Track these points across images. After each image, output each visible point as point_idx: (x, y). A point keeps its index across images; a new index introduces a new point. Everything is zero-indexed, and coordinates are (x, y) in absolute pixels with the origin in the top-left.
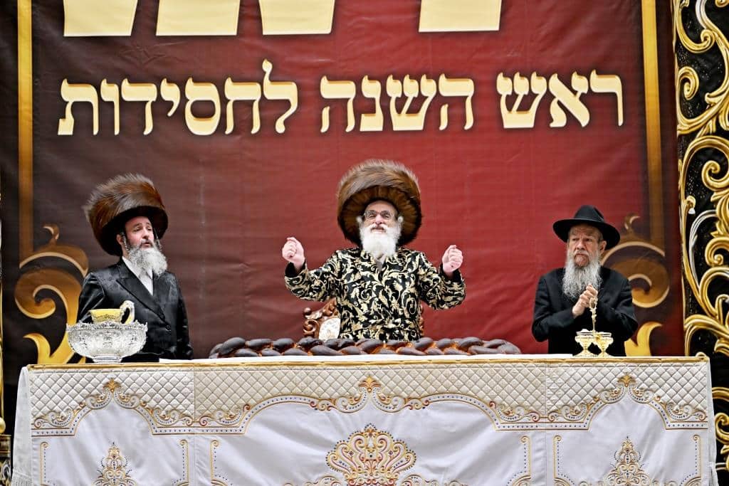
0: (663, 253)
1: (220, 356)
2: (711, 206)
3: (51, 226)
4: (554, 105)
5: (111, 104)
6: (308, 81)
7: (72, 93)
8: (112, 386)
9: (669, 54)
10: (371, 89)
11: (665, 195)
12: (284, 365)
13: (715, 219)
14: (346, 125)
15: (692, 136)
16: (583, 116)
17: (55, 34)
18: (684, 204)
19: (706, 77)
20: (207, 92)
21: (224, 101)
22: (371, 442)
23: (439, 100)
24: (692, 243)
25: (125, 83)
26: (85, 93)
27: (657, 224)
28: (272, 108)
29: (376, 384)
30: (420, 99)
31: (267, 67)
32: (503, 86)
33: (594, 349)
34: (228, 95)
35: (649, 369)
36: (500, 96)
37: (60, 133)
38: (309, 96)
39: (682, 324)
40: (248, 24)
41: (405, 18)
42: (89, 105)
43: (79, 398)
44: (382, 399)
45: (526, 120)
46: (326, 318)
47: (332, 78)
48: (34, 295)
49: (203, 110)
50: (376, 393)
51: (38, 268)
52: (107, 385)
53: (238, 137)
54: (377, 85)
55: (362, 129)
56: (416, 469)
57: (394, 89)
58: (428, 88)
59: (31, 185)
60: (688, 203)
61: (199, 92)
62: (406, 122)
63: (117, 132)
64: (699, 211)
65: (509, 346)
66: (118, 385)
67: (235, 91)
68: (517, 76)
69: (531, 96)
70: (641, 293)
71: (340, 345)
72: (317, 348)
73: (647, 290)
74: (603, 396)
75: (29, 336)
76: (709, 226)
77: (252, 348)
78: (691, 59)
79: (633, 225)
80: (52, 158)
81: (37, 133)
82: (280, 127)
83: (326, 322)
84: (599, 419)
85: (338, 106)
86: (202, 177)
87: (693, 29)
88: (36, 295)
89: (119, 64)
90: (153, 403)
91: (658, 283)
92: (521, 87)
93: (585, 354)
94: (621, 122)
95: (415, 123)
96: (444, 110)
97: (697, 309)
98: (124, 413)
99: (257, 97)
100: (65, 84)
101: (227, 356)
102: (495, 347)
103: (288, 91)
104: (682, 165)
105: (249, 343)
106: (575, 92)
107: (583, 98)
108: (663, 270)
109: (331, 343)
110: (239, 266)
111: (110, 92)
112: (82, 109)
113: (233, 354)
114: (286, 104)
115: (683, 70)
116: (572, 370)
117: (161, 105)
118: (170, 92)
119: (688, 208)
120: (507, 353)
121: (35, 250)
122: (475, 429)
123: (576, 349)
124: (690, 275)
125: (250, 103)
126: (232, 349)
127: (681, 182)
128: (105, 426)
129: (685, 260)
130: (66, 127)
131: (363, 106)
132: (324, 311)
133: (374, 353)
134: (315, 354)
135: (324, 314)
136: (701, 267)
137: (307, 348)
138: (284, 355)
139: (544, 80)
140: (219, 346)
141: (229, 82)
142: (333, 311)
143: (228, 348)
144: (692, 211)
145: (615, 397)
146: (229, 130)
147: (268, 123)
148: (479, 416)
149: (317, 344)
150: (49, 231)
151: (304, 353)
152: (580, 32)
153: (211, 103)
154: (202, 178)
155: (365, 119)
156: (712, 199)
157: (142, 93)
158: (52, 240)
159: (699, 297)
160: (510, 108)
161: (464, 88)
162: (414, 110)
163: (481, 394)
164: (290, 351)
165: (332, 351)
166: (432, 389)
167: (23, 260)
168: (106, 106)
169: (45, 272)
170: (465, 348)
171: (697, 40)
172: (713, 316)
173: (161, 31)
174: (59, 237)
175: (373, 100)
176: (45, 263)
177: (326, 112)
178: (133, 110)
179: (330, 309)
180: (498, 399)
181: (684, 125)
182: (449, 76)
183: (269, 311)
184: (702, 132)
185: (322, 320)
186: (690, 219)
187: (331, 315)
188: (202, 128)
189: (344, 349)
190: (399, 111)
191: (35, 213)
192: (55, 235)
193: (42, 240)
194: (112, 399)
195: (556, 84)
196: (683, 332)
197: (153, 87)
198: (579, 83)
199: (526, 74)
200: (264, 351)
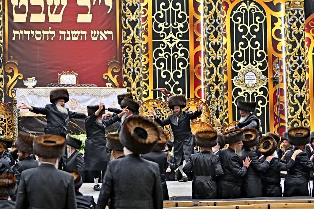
0: (119, 63)
1: (49, 86)
2: (128, 56)
3: (11, 56)
4: (101, 36)
5: (22, 34)
6: (57, 31)
7: (15, 32)
8: (32, 91)
9: (121, 28)
10: (68, 33)
11: (120, 53)
13: (128, 58)
14: (64, 39)
15: (125, 44)
16: (106, 38)
17: (12, 21)
18: (123, 55)
19: (127, 33)
20: (39, 32)
21: (42, 34)
22: (73, 101)
23: (80, 35)
24: (124, 62)
25: (24, 31)
26: (17, 32)
27: (118, 58)
28: (51, 35)
29: (74, 92)
30: (77, 34)
31: (50, 28)
32: (92, 32)
33: (109, 86)
34: (43, 33)
35: (117, 90)
36: (91, 34)
38: (58, 33)
39: (122, 76)
40: (47, 20)
41: (75, 20)
42: (18, 34)
43: (27, 93)
44: (75, 94)
45: (96, 39)
47: (61, 30)
48: (8, 68)
49: (39, 36)
50: (74, 93)
52: (31, 91)
53: (45, 41)
54: (69, 32)
55: (67, 40)
56: (80, 105)
57: (72, 32)
58: (79, 33)
59: (8, 49)
60: (124, 55)
61: (38, 32)
62: (75, 39)
63: (23, 39)
64: (126, 57)
65: (95, 85)
66: (33, 91)
67: (45, 32)
68: (94, 31)
69: (97, 34)
70: (115, 70)
72: (65, 85)
73: (116, 69)
74: (110, 94)
75: (7, 76)
76: (127, 59)
78: (125, 30)
79: (114, 58)
80: (12, 44)
82: (52, 39)
84: (109, 98)
85: (63, 35)
86: (38, 48)
87: (126, 25)
89: (24, 27)
90: (39, 94)
91: (118, 68)
92: (95, 32)
93: (107, 87)
94: (112, 39)
95: (76, 39)
96: (81, 37)
97: (125, 74)
98: (34, 96)
99: (48, 34)
100: (14, 30)
102: (93, 85)
103: (53, 33)
104: (123, 48)
106: (104, 34)
107: (106, 35)
108: (119, 66)
110: (45, 64)
111: (22, 32)
112: (17, 35)
114: (53, 35)
115: (124, 32)
116: (105, 90)
117: (31, 35)
118: (33, 32)
119: (124, 56)
120: (95, 87)
121: (8, 60)
122: (90, 99)
123: (106, 86)
124: (124, 68)
125: (47, 35)
127: (123, 51)
128: (31, 98)
129: (123, 65)
130: (14, 38)
131: (67, 36)
136: (126, 67)
139: (99, 32)
140: (49, 84)
141: (43, 31)
144: (124, 57)
145: (112, 94)
146: (43, 39)
147: (50, 38)
148: (90, 97)
152: (105, 23)
153: (40, 34)
155: (67, 38)
156: (128, 55)
157: (28, 32)
159: (125, 72)
160: (93, 36)
161: (85, 33)
162: (76, 36)
163: (91, 93)
166: (83, 93)
167: (6, 62)
168: (21, 35)
169: (10, 64)
170: (88, 86)
171: (126, 27)
172: (127, 75)
173: (31, 21)
175: (69, 35)
177: (60, 36)
178: (26, 35)
180: (94, 94)
181: (123, 41)
182: (82, 30)
183: (50, 72)
184: (127, 43)
186: (124, 58)
188: (38, 39)
190: (73, 36)
191: (9, 54)
192: (12, 58)
193: (10, 59)
194: (32, 94)
195: (101, 32)
196: (122, 77)
197: (29, 31)
198: (105, 32)
199: (96, 30)
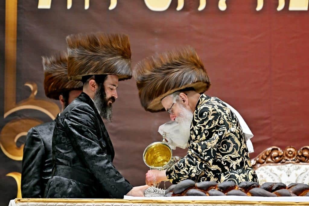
1: (174, 195)
3: (31, 84)
12: (228, 203)
14: (277, 5)
37: (40, 6)
46: (259, 165)
48: (16, 140)
51: (19, 118)
53: (187, 13)
55: (291, 8)
59: (15, 49)
63: (87, 7)
71: (274, 188)
72: (254, 190)
75: (11, 174)
77: (201, 188)
81: (21, 6)
82: (222, 6)
83: (260, 169)
88: (18, 141)
101: (180, 194)
105: (198, 185)
109: (267, 186)
113: (185, 193)
121: (17, 103)
126: (184, 189)
130: (45, 2)
132: (258, 159)
133: (302, 196)
134: (253, 195)
135: (258, 162)
137: (247, 189)
138: (227, 195)
140: (173, 187)
142: (265, 160)
143: (180, 189)
146: (180, 7)
147: (212, 2)
149: (254, 187)
150: (29, 88)
151: (244, 193)
154: (157, 46)
158: (32, 96)
164: (232, 192)
165: (268, 193)
167: (7, 111)
169: (24, 121)
174: (37, 93)
176: (25, 115)
179: (262, 158)
185: (256, 167)
187: (264, 163)
188: (157, 5)
189: (277, 191)
191: (18, 72)
192: (34, 91)
193: (23, 95)
200: (210, 192)
